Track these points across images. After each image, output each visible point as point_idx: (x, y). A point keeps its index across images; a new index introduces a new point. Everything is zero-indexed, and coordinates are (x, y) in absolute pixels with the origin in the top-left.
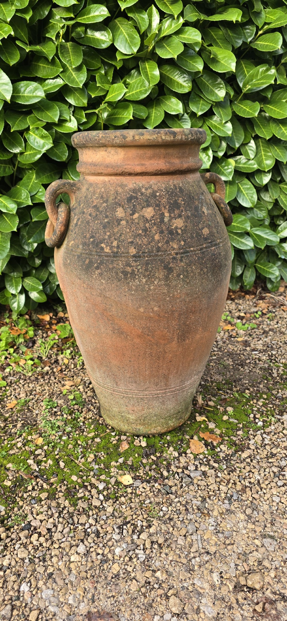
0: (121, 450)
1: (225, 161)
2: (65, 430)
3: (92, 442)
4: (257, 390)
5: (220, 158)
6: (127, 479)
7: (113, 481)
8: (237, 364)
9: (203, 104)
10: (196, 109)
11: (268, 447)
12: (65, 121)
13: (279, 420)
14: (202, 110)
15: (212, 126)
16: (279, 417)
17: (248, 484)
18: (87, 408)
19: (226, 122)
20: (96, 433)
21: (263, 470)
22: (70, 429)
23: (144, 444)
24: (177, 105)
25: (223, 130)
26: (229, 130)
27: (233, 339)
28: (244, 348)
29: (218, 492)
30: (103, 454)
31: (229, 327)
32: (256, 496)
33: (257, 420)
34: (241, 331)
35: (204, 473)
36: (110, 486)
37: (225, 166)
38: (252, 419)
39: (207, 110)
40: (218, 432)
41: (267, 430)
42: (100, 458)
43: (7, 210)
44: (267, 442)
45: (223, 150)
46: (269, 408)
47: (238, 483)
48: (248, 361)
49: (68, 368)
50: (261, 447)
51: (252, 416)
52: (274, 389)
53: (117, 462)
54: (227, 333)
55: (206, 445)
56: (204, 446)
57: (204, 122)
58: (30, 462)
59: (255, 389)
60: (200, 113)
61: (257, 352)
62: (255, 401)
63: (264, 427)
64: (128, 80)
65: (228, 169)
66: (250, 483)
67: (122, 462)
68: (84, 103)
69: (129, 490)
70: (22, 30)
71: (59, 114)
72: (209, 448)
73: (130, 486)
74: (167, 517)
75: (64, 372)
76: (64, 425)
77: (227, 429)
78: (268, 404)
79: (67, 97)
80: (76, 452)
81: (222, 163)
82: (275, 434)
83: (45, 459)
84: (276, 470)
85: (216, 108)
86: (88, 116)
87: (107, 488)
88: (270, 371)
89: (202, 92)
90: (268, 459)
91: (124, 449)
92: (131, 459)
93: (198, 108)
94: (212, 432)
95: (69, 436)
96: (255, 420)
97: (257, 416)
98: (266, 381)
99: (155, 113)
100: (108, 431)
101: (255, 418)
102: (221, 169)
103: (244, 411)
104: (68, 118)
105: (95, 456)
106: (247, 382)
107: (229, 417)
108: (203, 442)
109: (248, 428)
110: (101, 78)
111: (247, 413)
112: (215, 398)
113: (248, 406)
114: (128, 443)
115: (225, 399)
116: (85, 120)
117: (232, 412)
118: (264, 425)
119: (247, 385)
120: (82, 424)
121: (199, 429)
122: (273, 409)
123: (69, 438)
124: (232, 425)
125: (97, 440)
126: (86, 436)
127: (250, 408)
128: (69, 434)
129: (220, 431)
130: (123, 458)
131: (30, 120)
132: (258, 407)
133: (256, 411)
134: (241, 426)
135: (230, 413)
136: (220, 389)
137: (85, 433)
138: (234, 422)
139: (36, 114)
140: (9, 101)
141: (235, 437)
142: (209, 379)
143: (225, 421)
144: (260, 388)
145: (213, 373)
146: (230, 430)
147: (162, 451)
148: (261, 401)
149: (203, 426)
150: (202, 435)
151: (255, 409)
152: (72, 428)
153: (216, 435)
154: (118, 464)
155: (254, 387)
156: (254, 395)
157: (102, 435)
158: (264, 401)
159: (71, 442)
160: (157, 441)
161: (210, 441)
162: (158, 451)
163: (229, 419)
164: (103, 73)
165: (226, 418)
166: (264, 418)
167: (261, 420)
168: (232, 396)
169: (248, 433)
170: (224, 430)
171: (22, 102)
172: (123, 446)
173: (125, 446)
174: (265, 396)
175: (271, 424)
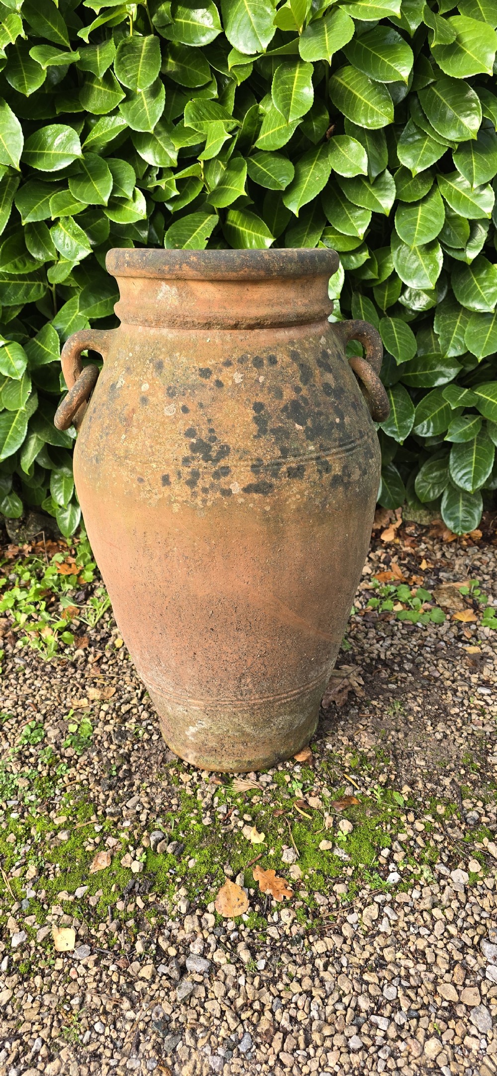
0: (93, 869)
1: (489, 267)
2: (23, 799)
3: (52, 837)
4: (433, 790)
5: (469, 263)
6: (65, 940)
7: (42, 934)
8: (428, 713)
9: (428, 149)
10: (410, 160)
11: (379, 940)
12: (124, 200)
13: (441, 877)
14: (422, 163)
15: (450, 196)
16: (443, 870)
17: (285, 1023)
18: (89, 757)
19: (484, 186)
20: (71, 818)
21: (336, 996)
22: (33, 798)
23: (136, 867)
24: (358, 157)
25: (473, 205)
26: (486, 205)
27: (460, 645)
28: (467, 674)
29: (217, 1022)
30: (57, 869)
31: (466, 616)
32: (286, 1058)
33: (392, 866)
34: (487, 630)
35: (214, 967)
36: (32, 943)
37: (484, 280)
38: (382, 860)
39: (435, 161)
40: (296, 872)
41: (401, 897)
42: (47, 877)
43: (9, 372)
44: (384, 927)
45: (477, 247)
46: (432, 843)
47: (268, 1015)
48: (457, 710)
49: (115, 658)
50: (365, 936)
51: (385, 852)
52: (470, 798)
53: (71, 893)
54: (454, 630)
55: (254, 900)
56: (247, 902)
57: (436, 184)
59: (429, 786)
60: (419, 169)
61: (486, 691)
62: (411, 817)
63: (396, 888)
64: (261, 106)
65: (490, 287)
66: (293, 1020)
67: (79, 897)
68: (171, 161)
69: (59, 964)
70: (54, 23)
71: (111, 188)
72: (257, 908)
73: (66, 955)
74: (91, 1048)
75: (104, 667)
76: (26, 788)
77: (319, 872)
78: (436, 830)
79: (140, 149)
80: (15, 852)
81: (481, 271)
82: (413, 911)
84: (365, 1004)
85: (461, 156)
86: (180, 183)
87: (24, 947)
88: (489, 746)
89: (428, 121)
90: (363, 972)
91: (99, 868)
92: (100, 893)
93: (415, 158)
94: (282, 872)
95: (23, 813)
96: (388, 864)
97: (396, 857)
98: (463, 772)
99: (313, 173)
100: (93, 818)
101: (390, 859)
102: (475, 286)
103: (374, 837)
104: (130, 195)
105: (40, 870)
106: (423, 763)
107: (334, 845)
108: (252, 891)
109: (362, 880)
110: (197, 109)
111: (379, 843)
112: (330, 790)
113: (389, 827)
114: (112, 857)
115: (349, 798)
116: (175, 193)
117: (346, 833)
118: (401, 882)
119: (419, 771)
120: (58, 792)
121: (261, 858)
122: (440, 846)
123: (22, 817)
124: (332, 866)
125: (63, 836)
126: (51, 821)
127: (393, 832)
128: (25, 809)
129: (301, 873)
130: (87, 888)
131: (55, 201)
132: (411, 833)
133: (400, 843)
134: (350, 872)
135: (341, 836)
136: (353, 770)
137: (53, 814)
138: (339, 858)
139: (73, 189)
140: (17, 166)
141: (324, 895)
142: (345, 740)
143: (322, 852)
144: (441, 785)
145: (361, 727)
146: (321, 877)
147: (163, 892)
148: (423, 820)
149: (272, 852)
150: (257, 875)
151: (402, 837)
152: (37, 796)
153: (288, 880)
154: (72, 898)
155: (430, 781)
156: (420, 799)
157: (79, 825)
158: (433, 820)
159: (20, 827)
160: (167, 866)
161: (268, 892)
162: (156, 889)
163: (331, 850)
164: (215, 93)
165: (325, 845)
166: (409, 867)
167: (401, 868)
168: (368, 793)
169: (357, 894)
170: (311, 872)
171: (41, 166)
172: (100, 861)
173: (102, 862)
174: (441, 810)
175: (416, 883)
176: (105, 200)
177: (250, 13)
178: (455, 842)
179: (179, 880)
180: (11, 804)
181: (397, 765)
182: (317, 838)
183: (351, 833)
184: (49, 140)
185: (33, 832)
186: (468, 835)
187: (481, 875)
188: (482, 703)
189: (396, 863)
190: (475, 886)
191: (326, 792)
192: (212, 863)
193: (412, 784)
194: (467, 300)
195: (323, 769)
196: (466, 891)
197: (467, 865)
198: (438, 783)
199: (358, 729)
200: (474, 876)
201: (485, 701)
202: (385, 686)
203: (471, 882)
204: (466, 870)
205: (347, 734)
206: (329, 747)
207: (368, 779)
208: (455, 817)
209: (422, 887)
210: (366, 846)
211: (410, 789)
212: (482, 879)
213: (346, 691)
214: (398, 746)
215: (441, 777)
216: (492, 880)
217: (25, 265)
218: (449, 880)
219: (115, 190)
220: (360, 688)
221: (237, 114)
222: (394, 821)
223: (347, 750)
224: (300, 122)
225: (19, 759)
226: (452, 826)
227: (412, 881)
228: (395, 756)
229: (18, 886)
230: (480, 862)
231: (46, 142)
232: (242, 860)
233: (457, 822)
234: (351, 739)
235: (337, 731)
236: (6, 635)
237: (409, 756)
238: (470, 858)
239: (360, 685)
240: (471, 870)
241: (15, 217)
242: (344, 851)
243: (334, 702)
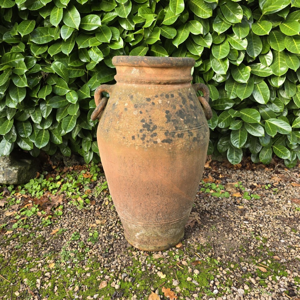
0: (100, 287)
1: (245, 67)
2: (72, 261)
3: (84, 275)
4: (229, 259)
5: (238, 65)
8: (225, 230)
9: (224, 26)
10: (217, 29)
12: (115, 41)
13: (234, 291)
14: (222, 30)
15: (231, 42)
16: (235, 289)
18: (97, 245)
19: (243, 39)
20: (91, 268)
22: (76, 260)
23: (117, 287)
24: (199, 28)
25: (240, 45)
26: (245, 45)
27: (236, 205)
28: (239, 216)
30: (86, 288)
31: (238, 195)
33: (215, 287)
34: (245, 200)
37: (243, 72)
38: (211, 285)
39: (226, 30)
40: (178, 289)
42: (83, 290)
43: (71, 101)
45: (241, 60)
46: (230, 279)
48: (236, 229)
49: (105, 209)
51: (212, 282)
52: (243, 262)
53: (92, 296)
54: (233, 200)
57: (226, 38)
58: (38, 281)
59: (227, 257)
60: (221, 33)
61: (247, 222)
62: (221, 269)
63: (217, 295)
64: (165, 10)
65: (245, 74)
67: (95, 298)
68: (132, 28)
71: (111, 37)
75: (101, 212)
76: (74, 257)
77: (187, 289)
78: (231, 274)
79: (121, 24)
80: (70, 281)
81: (242, 69)
83: (48, 281)
85: (235, 28)
86: (135, 36)
88: (249, 243)
89: (224, 16)
91: (102, 287)
92: (103, 297)
93: (219, 28)
94: (173, 289)
95: (73, 266)
96: (213, 286)
97: (216, 284)
98: (240, 252)
99: (183, 33)
100: (100, 268)
101: (214, 284)
102: (240, 74)
103: (207, 276)
104: (118, 39)
105: (80, 288)
106: (225, 249)
107: (192, 279)
108: (162, 296)
109: (204, 292)
110: (143, 10)
111: (209, 278)
112: (190, 258)
113: (213, 272)
114: (107, 283)
115: (197, 261)
116: (133, 39)
117: (197, 274)
118: (218, 293)
119: (223, 251)
120: (86, 258)
121: (164, 284)
122: (233, 280)
123: (72, 267)
124: (192, 287)
125: (88, 275)
126: (83, 269)
127: (215, 274)
128: (73, 265)
129: (180, 290)
130: (98, 295)
131: (91, 41)
132: (221, 275)
133: (218, 278)
134: (199, 289)
135: (195, 275)
136: (198, 251)
137: (84, 267)
138: (195, 284)
139: (97, 38)
140: (78, 29)
141: (189, 298)
142: (195, 240)
143: (188, 282)
144: (232, 257)
145: (200, 235)
146: (188, 291)
147: (128, 297)
148: (226, 270)
149: (169, 282)
150: (163, 290)
151: (218, 276)
152: (78, 260)
153: (175, 292)
154: (92, 298)
155: (228, 255)
156: (224, 262)
157: (94, 271)
158: (229, 270)
159: (72, 271)
160: (129, 287)
161: (168, 297)
162: (125, 295)
163: (191, 281)
164: (148, 5)
165: (189, 279)
166: (221, 287)
167: (218, 288)
168: (205, 260)
169: (202, 298)
170: (184, 289)
171: (86, 29)
172: (103, 284)
173: (104, 285)
174: (232, 266)
175: (224, 294)
176: (109, 41)
178: (238, 278)
179: (133, 292)
180: (68, 263)
181: (215, 249)
182: (186, 276)
183: (199, 275)
184: (89, 20)
185: (77, 273)
186: (243, 276)
187: (249, 291)
188: (246, 227)
189: (216, 286)
190: (247, 295)
191: (188, 259)
192: (146, 286)
193: (221, 256)
194: (237, 79)
195: (187, 250)
196: (244, 297)
197: (243, 287)
198: (231, 256)
199: (199, 236)
200: (246, 291)
201: (246, 226)
202: (208, 220)
203: (245, 293)
204: (243, 289)
205: (195, 237)
206: (189, 242)
207: (204, 254)
208: (238, 269)
209: (227, 295)
210: (205, 280)
211: (220, 258)
212: (249, 292)
213: (194, 222)
214: (214, 242)
215: (232, 254)
216: (253, 292)
217: (78, 63)
218: (237, 293)
219: (112, 37)
220: (199, 221)
221: (156, 12)
222: (215, 270)
223: (196, 243)
224: (179, 15)
225: (71, 246)
226: (237, 272)
227: (223, 293)
228: (214, 246)
229: (71, 294)
230: (248, 286)
231: (88, 20)
232: (157, 285)
233: (239, 271)
234: (197, 239)
235: (191, 236)
236: (64, 200)
237: (219, 246)
238: (244, 284)
239: (199, 220)
240: (245, 289)
241: (76, 46)
242: (196, 281)
243: (190, 226)
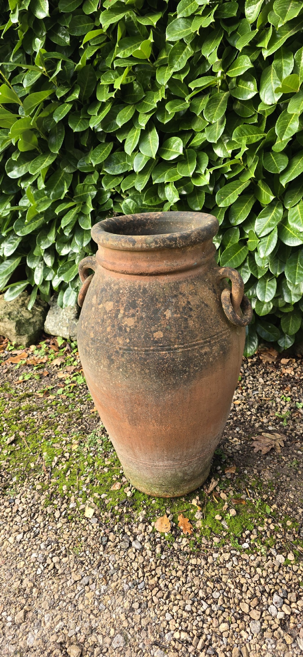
0: (112, 489)
2: (97, 448)
3: (102, 469)
4: (290, 512)
6: (89, 513)
7: (82, 507)
11: (223, 570)
12: (200, 175)
13: (271, 555)
16: (274, 552)
17: (162, 585)
20: (112, 464)
21: (190, 585)
22: (101, 449)
23: (129, 494)
29: (134, 572)
30: (98, 483)
32: (155, 599)
33: (247, 540)
35: (143, 549)
36: (77, 509)
38: (244, 535)
40: (199, 524)
41: (245, 556)
42: (93, 485)
44: (229, 565)
46: (274, 537)
47: (156, 579)
50: (217, 566)
51: (247, 532)
53: (99, 495)
55: (173, 528)
56: (169, 528)
58: (56, 459)
59: (289, 509)
62: (270, 521)
63: (244, 551)
66: (166, 586)
67: (102, 498)
68: (229, 155)
69: (83, 522)
71: (195, 168)
72: (173, 533)
73: (87, 519)
74: (81, 559)
76: (100, 444)
77: (210, 528)
78: (280, 532)
80: (85, 470)
82: (246, 565)
83: (64, 462)
84: (201, 594)
86: (232, 166)
87: (73, 510)
90: (208, 580)
91: (114, 489)
92: (110, 499)
94: (192, 521)
96: (246, 538)
97: (252, 537)
99: (299, 164)
100: (121, 467)
101: (248, 536)
103: (245, 523)
104: (203, 172)
105: (91, 481)
106: (292, 497)
107: (222, 519)
108: (174, 524)
109: (229, 540)
110: (241, 131)
111: (246, 527)
112: (234, 493)
113: (255, 521)
114: (122, 486)
115: (242, 500)
116: (230, 170)
117: (231, 515)
118: (248, 548)
119: (288, 500)
120: (112, 450)
121: (185, 512)
122: (278, 540)
123: (94, 456)
124: (217, 529)
125: (106, 470)
126: (104, 462)
127: (256, 524)
128: (96, 453)
129: (201, 525)
130: (107, 495)
131: (168, 174)
132: (265, 528)
133: (258, 531)
134: (225, 534)
135: (228, 516)
136: (252, 488)
137: (106, 459)
138: (223, 526)
139: (178, 169)
140: (154, 157)
141: (207, 540)
142: (255, 471)
143: (216, 520)
144: (296, 511)
145: (268, 468)
146: (209, 531)
147: (136, 509)
148: (276, 525)
149: (192, 511)
150: (180, 518)
151: (260, 528)
152: (103, 450)
153: (193, 526)
154: (99, 497)
155: (291, 507)
156: (281, 514)
157: (114, 468)
158: (281, 526)
159: (92, 460)
160: (143, 499)
161: (182, 528)
162: (134, 507)
163: (221, 521)
164: (256, 121)
165: (218, 517)
166: (256, 544)
167: (252, 543)
168: (254, 501)
169: (223, 545)
170: (206, 527)
171: (166, 157)
172: (116, 486)
173: (117, 487)
174: (289, 523)
175: (256, 552)
176: (191, 174)
177: (273, 83)
178: (287, 541)
179: (145, 507)
180: (92, 449)
181: (277, 493)
182: (216, 512)
183: (234, 517)
184: (172, 144)
185: (96, 464)
186: (296, 541)
187: (292, 563)
189: (250, 539)
190: (286, 566)
191: (231, 493)
192: (163, 505)
193: (280, 505)
195: (236, 481)
196: (280, 567)
197: (287, 554)
198: (295, 510)
199: (266, 468)
200: (288, 561)
202: (295, 451)
203: (285, 563)
204: (286, 557)
205: (258, 468)
206: (246, 472)
207: (257, 494)
208: (294, 529)
209: (258, 555)
210: (239, 525)
211: (276, 507)
212: (292, 565)
213: (271, 447)
214: (283, 484)
215: (298, 507)
216: (297, 567)
217: (156, 200)
218: (274, 558)
219: (197, 168)
220: (279, 448)
221: (266, 131)
222: (259, 520)
223: (254, 477)
224: (291, 139)
225: (102, 431)
226: (289, 533)
227: (254, 551)
228: (278, 488)
229: (81, 484)
230: (295, 556)
231: (170, 145)
232: (176, 509)
233: (294, 532)
234: (259, 472)
235: (254, 465)
237: (287, 491)
238: (291, 552)
239: (281, 446)
240: (288, 558)
241: (151, 180)
242: (227, 524)
243: (261, 451)
